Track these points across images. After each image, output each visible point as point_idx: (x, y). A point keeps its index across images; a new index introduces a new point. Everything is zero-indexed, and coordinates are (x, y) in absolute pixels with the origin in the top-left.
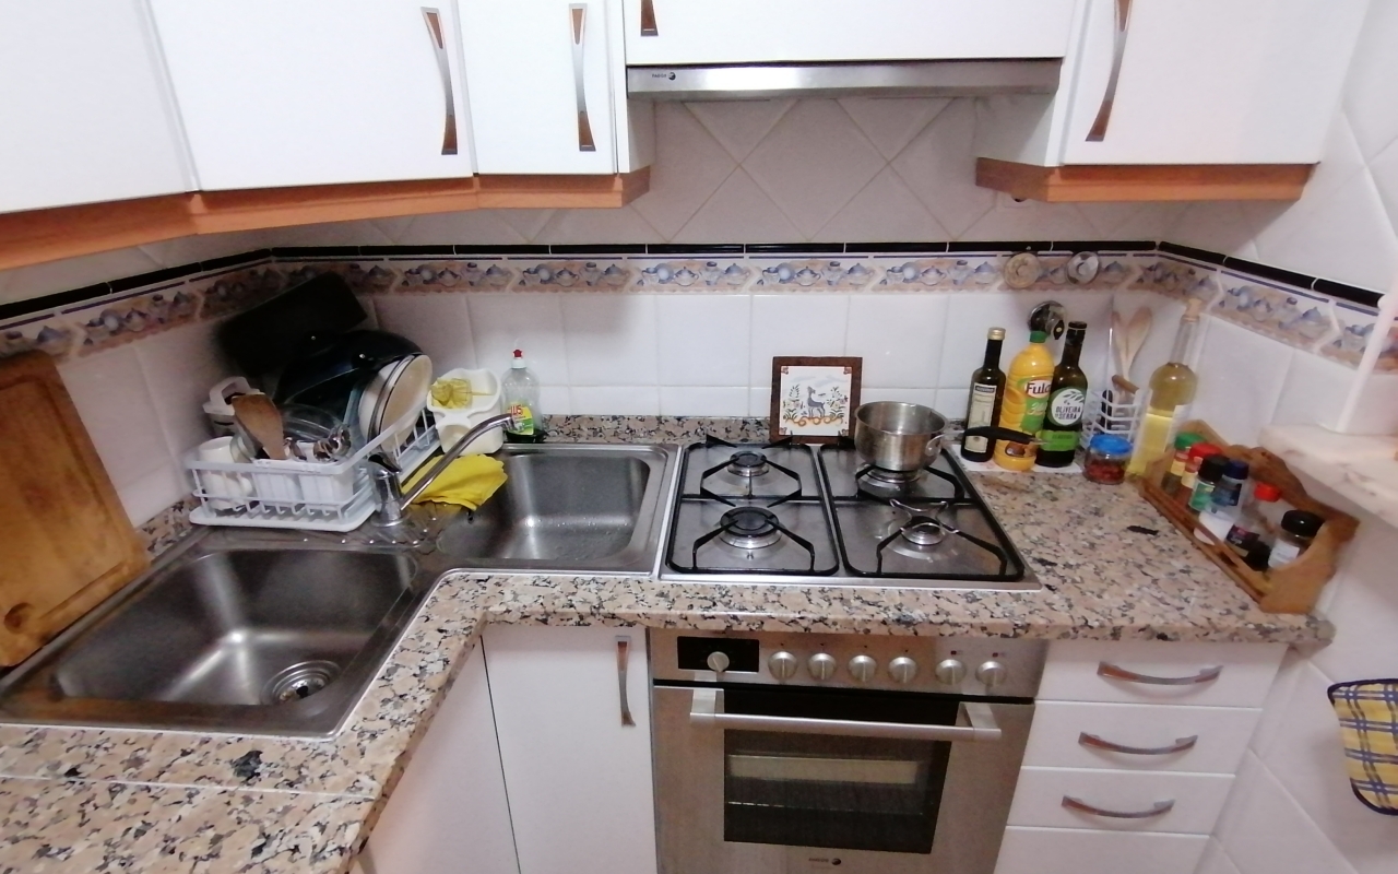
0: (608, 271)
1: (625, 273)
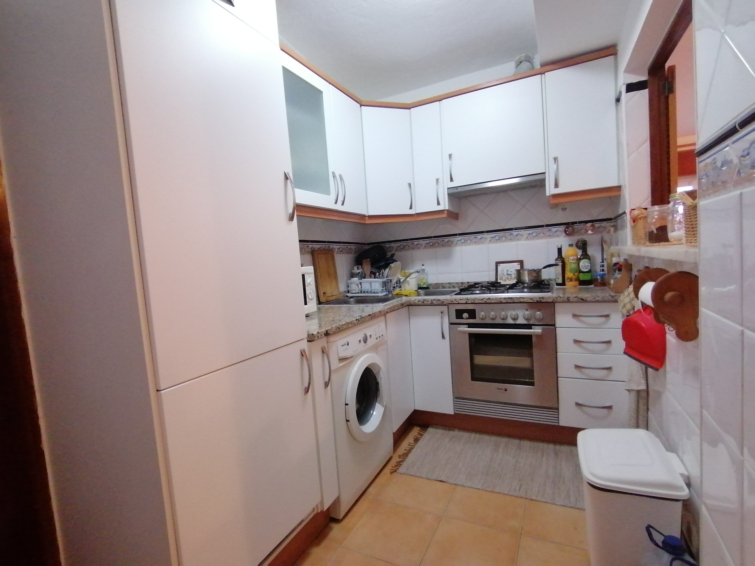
0: (448, 241)
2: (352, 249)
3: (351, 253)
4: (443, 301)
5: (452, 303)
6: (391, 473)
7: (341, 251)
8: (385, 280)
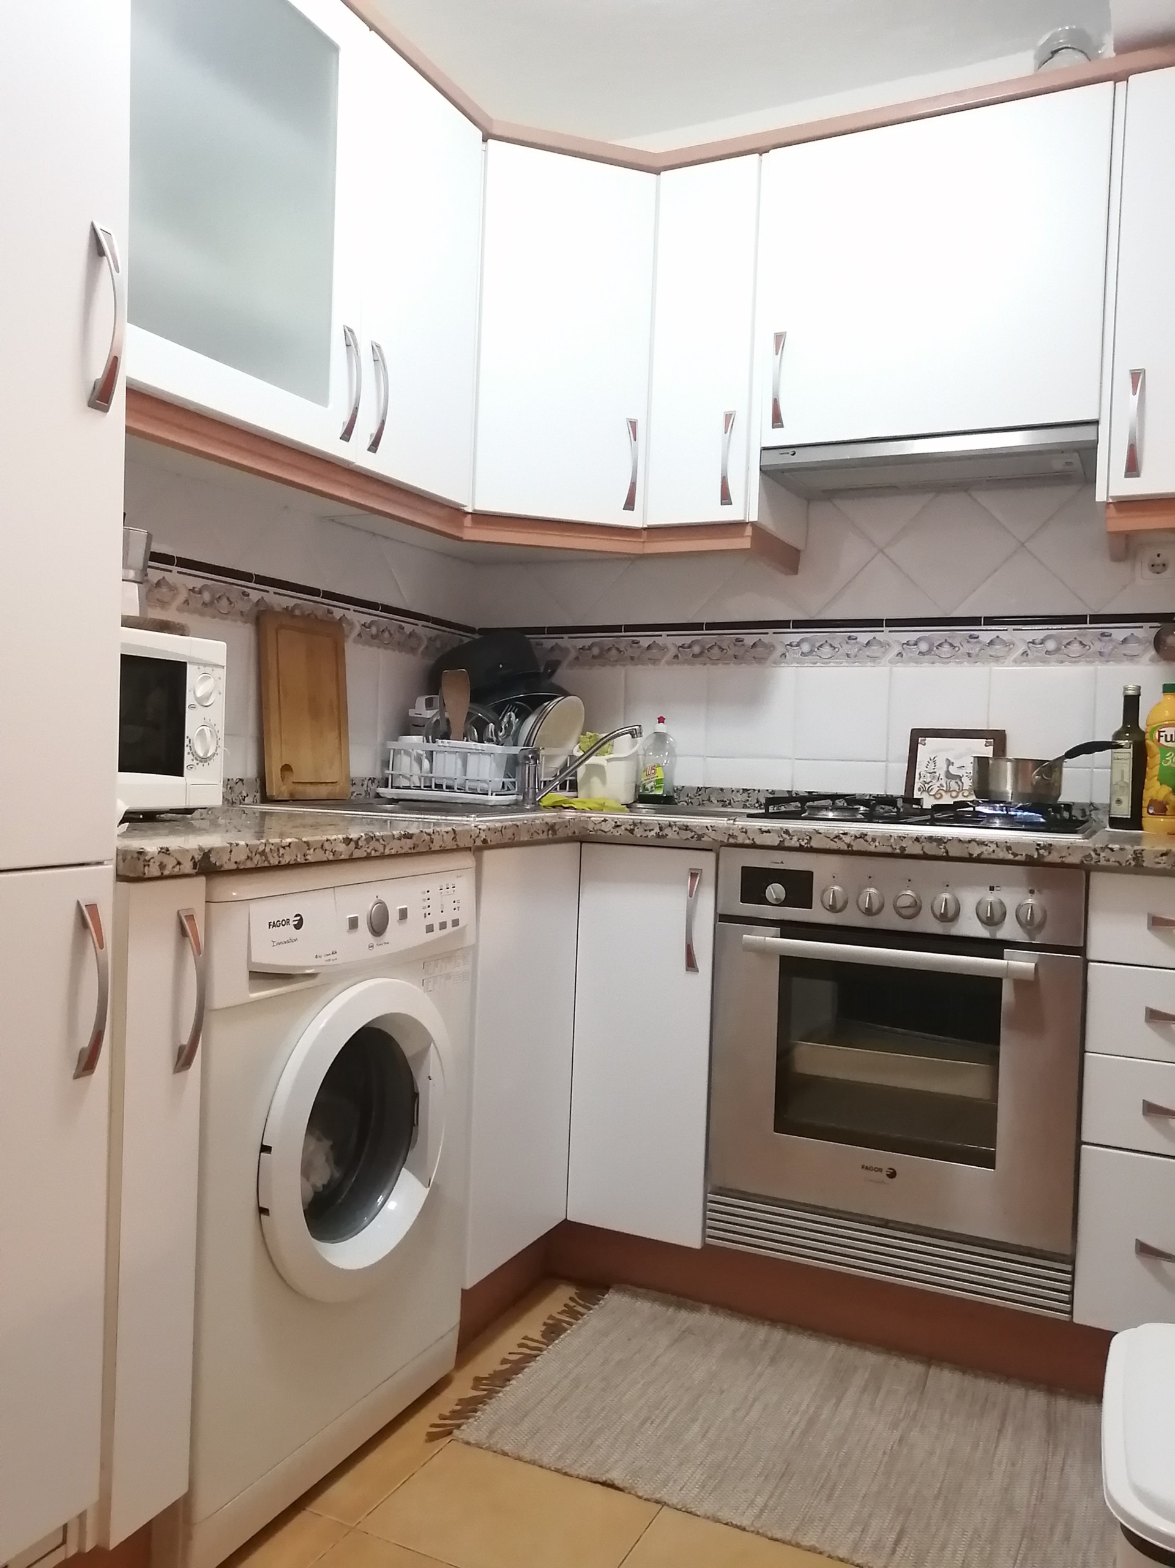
0: (754, 645)
2: (419, 638)
3: (413, 650)
4: (700, 833)
5: (732, 841)
6: (432, 1437)
7: (373, 637)
8: (515, 750)
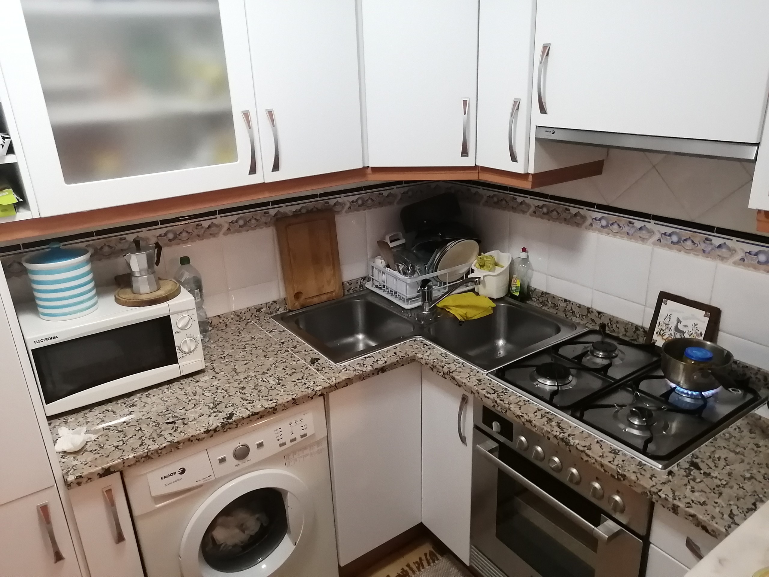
0: (575, 215)
1: (584, 218)
3: (390, 203)
7: (360, 206)
